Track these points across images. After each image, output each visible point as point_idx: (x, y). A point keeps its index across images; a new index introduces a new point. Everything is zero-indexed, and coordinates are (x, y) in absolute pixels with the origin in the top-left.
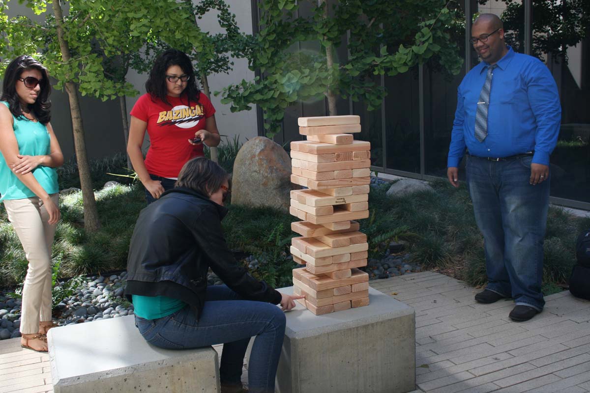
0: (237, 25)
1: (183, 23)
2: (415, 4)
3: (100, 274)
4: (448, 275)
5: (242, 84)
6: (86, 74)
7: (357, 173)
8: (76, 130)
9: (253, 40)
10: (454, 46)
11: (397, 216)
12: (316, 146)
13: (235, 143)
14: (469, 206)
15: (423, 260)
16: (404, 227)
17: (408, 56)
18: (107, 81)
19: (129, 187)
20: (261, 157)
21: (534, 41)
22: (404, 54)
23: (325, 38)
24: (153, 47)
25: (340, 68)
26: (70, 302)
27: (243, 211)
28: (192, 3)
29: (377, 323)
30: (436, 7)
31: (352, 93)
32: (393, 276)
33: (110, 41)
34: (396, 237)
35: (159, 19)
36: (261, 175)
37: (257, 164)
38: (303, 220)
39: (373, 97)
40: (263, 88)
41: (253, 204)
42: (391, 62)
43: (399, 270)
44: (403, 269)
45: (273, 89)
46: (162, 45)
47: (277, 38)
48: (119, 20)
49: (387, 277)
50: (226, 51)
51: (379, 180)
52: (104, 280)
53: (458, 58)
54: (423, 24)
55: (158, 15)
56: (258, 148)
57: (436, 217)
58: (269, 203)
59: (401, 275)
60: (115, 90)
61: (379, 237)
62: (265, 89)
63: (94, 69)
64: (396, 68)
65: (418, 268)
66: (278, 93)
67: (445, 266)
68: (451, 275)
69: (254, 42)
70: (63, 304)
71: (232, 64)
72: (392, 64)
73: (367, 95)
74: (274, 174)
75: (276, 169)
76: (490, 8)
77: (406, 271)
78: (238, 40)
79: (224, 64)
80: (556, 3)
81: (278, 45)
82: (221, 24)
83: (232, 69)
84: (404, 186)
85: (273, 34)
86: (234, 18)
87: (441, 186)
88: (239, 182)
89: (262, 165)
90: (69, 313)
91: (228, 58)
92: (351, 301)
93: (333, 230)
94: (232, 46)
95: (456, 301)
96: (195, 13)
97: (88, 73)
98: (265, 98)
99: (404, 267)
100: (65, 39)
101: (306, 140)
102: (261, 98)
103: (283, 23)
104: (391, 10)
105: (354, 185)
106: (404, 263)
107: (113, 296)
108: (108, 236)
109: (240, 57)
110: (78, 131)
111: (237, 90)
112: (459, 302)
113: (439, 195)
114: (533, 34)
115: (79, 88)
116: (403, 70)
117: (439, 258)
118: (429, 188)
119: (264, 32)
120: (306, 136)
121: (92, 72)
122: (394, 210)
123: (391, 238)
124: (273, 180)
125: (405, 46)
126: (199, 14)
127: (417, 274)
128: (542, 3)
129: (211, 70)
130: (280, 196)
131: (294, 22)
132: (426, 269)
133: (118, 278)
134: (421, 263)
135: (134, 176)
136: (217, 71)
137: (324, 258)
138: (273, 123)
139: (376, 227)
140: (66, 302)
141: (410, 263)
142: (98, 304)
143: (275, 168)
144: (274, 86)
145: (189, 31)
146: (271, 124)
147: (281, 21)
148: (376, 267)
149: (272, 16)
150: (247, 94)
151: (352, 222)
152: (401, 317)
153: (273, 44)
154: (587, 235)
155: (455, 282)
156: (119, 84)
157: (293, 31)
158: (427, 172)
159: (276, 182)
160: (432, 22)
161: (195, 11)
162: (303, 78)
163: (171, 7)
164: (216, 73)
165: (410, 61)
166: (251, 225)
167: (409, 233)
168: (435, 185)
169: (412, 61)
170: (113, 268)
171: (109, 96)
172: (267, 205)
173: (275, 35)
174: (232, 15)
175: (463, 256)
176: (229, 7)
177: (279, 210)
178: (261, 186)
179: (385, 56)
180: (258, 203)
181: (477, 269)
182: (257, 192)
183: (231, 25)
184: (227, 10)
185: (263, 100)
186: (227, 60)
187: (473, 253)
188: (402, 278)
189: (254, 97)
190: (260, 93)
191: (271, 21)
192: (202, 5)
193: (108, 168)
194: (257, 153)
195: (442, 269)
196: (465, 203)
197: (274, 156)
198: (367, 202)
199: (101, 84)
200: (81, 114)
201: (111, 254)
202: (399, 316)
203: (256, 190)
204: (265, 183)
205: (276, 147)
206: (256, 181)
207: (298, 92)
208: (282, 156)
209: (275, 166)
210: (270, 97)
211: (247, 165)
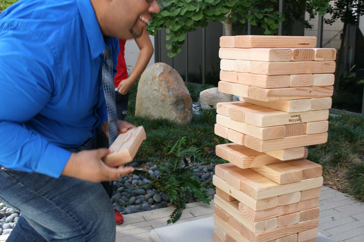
7: (318, 80)
20: (161, 79)
27: (144, 121)
31: (250, 17)
36: (160, 93)
37: (157, 84)
38: (233, 142)
39: (271, 22)
40: (170, 6)
41: (153, 116)
45: (180, 7)
56: (158, 71)
58: (166, 116)
62: (172, 7)
66: (185, 10)
73: (266, 20)
74: (171, 93)
75: (173, 89)
88: (142, 99)
89: (161, 85)
93: (282, 159)
95: (353, 218)
98: (172, 16)
105: (314, 97)
112: (357, 220)
124: (170, 97)
130: (175, 110)
137: (268, 200)
138: (174, 44)
143: (171, 88)
146: (173, 45)
155: (341, 195)
159: (173, 99)
166: (152, 134)
172: (164, 117)
177: (174, 122)
178: (160, 102)
180: (157, 116)
182: (156, 107)
190: (167, 10)
194: (157, 76)
197: (171, 78)
198: (327, 122)
203: (155, 105)
204: (162, 100)
205: (173, 71)
206: (156, 98)
207: (204, 10)
208: (177, 79)
209: (172, 86)
210: (176, 14)
211: (149, 85)
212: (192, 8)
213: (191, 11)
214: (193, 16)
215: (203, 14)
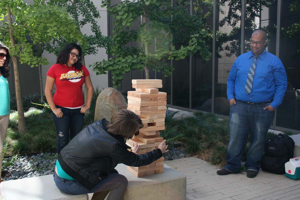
0: (101, 31)
1: (74, 30)
2: (189, 25)
3: (26, 155)
4: (202, 159)
5: (103, 62)
6: (23, 53)
7: (160, 108)
8: (16, 81)
9: (108, 39)
10: (207, 47)
11: (178, 129)
12: (140, 94)
13: (97, 90)
14: (213, 125)
15: (190, 151)
16: (181, 135)
17: (185, 51)
18: (34, 57)
19: (42, 111)
20: (110, 98)
21: (246, 46)
22: (183, 50)
23: (145, 40)
24: (57, 40)
25: (152, 55)
26: (10, 169)
28: (78, 19)
29: (168, 182)
30: (199, 28)
31: (157, 68)
32: (175, 159)
33: (37, 37)
34: (177, 139)
35: (62, 28)
36: (110, 107)
37: (108, 101)
39: (167, 71)
40: (113, 64)
42: (177, 53)
43: (178, 156)
44: (180, 156)
45: (118, 65)
46: (61, 40)
47: (121, 39)
48: (41, 27)
49: (172, 160)
50: (95, 44)
51: (169, 111)
52: (28, 158)
53: (209, 52)
54: (193, 36)
55: (62, 25)
56: (109, 93)
57: (197, 130)
59: (179, 159)
60: (37, 61)
61: (169, 139)
63: (28, 51)
64: (179, 57)
65: (188, 155)
66: (121, 66)
67: (200, 155)
68: (204, 159)
69: (109, 40)
70: (7, 170)
71: (97, 50)
72: (177, 55)
73: (165, 69)
74: (117, 107)
75: (118, 104)
76: (225, 28)
77: (181, 157)
78: (101, 39)
79: (93, 50)
80: (256, 28)
81: (121, 42)
82: (93, 30)
83: (97, 53)
84: (181, 114)
85: (119, 37)
86: (99, 28)
87: (199, 115)
88: (99, 110)
89: (111, 102)
90: (9, 175)
91: (95, 47)
92: (155, 171)
93: (147, 135)
94: (98, 42)
95: (206, 172)
96: (79, 24)
97: (25, 52)
98: (114, 69)
99: (180, 155)
100: (13, 35)
101: (135, 90)
102: (112, 69)
103: (124, 32)
104: (178, 28)
105: (158, 113)
106: (180, 153)
107: (33, 166)
108: (31, 135)
109: (101, 47)
110: (17, 81)
111: (100, 64)
112: (207, 172)
113: (198, 119)
114: (245, 42)
115: (19, 60)
116: (183, 58)
117: (198, 150)
118: (193, 116)
119: (115, 36)
120: (135, 89)
121: (27, 52)
122: (176, 126)
123: (174, 140)
124: (116, 109)
125: (184, 46)
126: (82, 25)
127: (187, 158)
128: (250, 27)
129: (87, 53)
131: (129, 32)
132: (191, 156)
133: (35, 157)
134: (189, 153)
135: (45, 105)
136: (89, 54)
137: (143, 149)
138: (117, 81)
139: (167, 134)
140: (8, 169)
141: (183, 153)
142: (25, 170)
143: (117, 103)
144: (119, 63)
145: (77, 34)
147: (123, 31)
148: (167, 155)
149: (119, 28)
150: (105, 66)
151: (156, 132)
152: (179, 179)
153: (119, 42)
154: (269, 141)
155: (206, 162)
156: (40, 58)
157: (129, 36)
158: (193, 108)
160: (197, 35)
161: (80, 24)
162: (133, 59)
163: (69, 22)
164: (89, 55)
165: (186, 54)
167: (183, 138)
168: (196, 114)
169: (187, 54)
170: (33, 152)
171: (35, 65)
173: (120, 38)
174: (98, 26)
175: (210, 150)
176: (97, 22)
178: (110, 112)
179: (174, 51)
181: (217, 156)
182: (108, 116)
183: (97, 31)
184: (96, 24)
185: (113, 70)
186: (95, 49)
187: (215, 148)
188: (179, 160)
189: (109, 68)
190: (112, 66)
191: (118, 31)
192: (83, 20)
193: (31, 100)
194: (108, 96)
195: (199, 156)
196: (211, 123)
197: (117, 98)
198: (164, 122)
199: (31, 58)
200: (19, 72)
201: (32, 144)
202: (178, 178)
203: (108, 114)
204: (112, 111)
205: (118, 93)
206: (107, 110)
207: (131, 66)
208: (121, 98)
209: (117, 102)
210: (116, 68)
211: (103, 102)
212: (125, 65)
213: (124, 67)
214: (125, 69)
215: (130, 68)
